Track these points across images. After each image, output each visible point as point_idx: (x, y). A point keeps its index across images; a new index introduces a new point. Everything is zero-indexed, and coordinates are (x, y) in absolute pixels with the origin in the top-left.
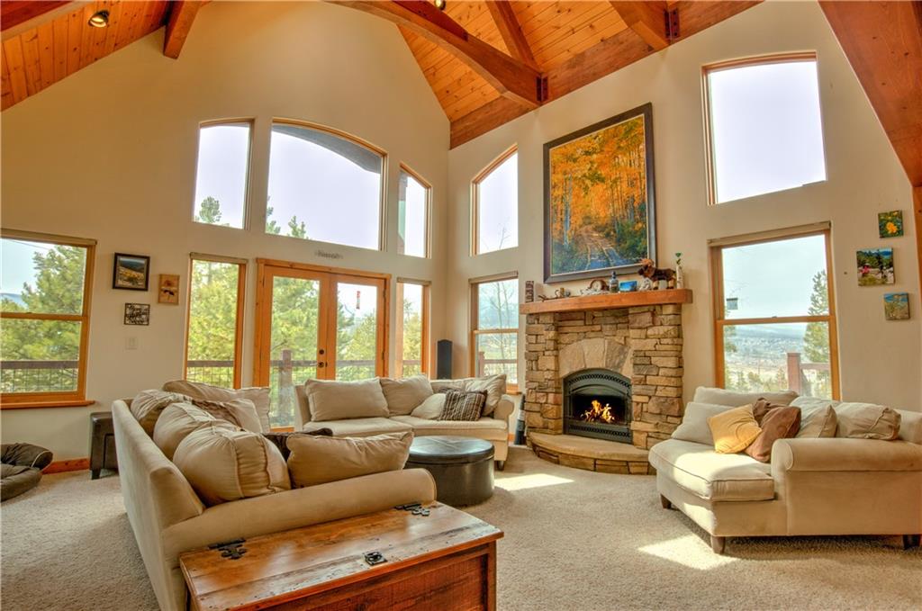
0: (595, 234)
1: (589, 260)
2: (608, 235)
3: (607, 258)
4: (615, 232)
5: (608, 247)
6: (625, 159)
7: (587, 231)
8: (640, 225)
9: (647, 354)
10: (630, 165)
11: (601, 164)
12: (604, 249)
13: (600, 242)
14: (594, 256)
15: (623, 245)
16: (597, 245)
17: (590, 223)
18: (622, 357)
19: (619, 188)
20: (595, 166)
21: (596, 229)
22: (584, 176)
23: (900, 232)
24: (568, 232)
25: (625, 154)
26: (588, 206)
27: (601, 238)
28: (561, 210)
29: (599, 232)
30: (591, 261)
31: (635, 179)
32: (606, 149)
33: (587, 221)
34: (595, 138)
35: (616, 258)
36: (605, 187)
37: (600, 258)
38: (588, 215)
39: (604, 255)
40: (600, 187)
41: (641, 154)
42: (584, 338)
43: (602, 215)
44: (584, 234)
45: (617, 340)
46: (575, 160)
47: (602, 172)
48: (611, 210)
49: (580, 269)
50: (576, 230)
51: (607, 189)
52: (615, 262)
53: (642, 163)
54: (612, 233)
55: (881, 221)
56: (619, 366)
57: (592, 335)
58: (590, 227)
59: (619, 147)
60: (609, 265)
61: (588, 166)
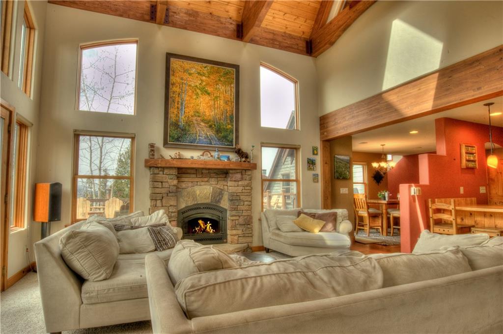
0: (202, 124)
1: (198, 138)
2: (210, 126)
3: (210, 140)
4: (215, 126)
5: (211, 133)
6: (223, 88)
7: (197, 121)
8: (230, 126)
9: (238, 194)
10: (226, 92)
11: (207, 84)
12: (208, 134)
13: (205, 129)
14: (202, 137)
15: (220, 134)
16: (203, 131)
17: (199, 116)
18: (221, 196)
19: (219, 102)
20: (204, 83)
21: (203, 121)
22: (196, 86)
23: (317, 154)
24: (183, 117)
25: (223, 85)
26: (198, 105)
27: (207, 127)
28: (178, 102)
29: (205, 123)
30: (199, 139)
31: (228, 101)
32: (212, 77)
33: (197, 114)
34: (205, 67)
35: (216, 141)
36: (210, 98)
37: (205, 138)
38: (198, 111)
39: (208, 137)
40: (207, 98)
41: (232, 89)
42: (197, 185)
43: (207, 114)
44: (195, 122)
45: (218, 187)
46: (190, 74)
47: (210, 90)
48: (213, 113)
49: (191, 143)
50: (188, 117)
51: (211, 100)
52: (215, 142)
53: (233, 94)
54: (213, 126)
55: (313, 149)
56: (219, 201)
57: (203, 183)
58: (199, 119)
59: (220, 80)
60: (211, 144)
61: (200, 82)
